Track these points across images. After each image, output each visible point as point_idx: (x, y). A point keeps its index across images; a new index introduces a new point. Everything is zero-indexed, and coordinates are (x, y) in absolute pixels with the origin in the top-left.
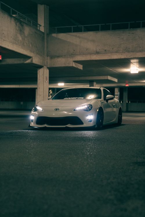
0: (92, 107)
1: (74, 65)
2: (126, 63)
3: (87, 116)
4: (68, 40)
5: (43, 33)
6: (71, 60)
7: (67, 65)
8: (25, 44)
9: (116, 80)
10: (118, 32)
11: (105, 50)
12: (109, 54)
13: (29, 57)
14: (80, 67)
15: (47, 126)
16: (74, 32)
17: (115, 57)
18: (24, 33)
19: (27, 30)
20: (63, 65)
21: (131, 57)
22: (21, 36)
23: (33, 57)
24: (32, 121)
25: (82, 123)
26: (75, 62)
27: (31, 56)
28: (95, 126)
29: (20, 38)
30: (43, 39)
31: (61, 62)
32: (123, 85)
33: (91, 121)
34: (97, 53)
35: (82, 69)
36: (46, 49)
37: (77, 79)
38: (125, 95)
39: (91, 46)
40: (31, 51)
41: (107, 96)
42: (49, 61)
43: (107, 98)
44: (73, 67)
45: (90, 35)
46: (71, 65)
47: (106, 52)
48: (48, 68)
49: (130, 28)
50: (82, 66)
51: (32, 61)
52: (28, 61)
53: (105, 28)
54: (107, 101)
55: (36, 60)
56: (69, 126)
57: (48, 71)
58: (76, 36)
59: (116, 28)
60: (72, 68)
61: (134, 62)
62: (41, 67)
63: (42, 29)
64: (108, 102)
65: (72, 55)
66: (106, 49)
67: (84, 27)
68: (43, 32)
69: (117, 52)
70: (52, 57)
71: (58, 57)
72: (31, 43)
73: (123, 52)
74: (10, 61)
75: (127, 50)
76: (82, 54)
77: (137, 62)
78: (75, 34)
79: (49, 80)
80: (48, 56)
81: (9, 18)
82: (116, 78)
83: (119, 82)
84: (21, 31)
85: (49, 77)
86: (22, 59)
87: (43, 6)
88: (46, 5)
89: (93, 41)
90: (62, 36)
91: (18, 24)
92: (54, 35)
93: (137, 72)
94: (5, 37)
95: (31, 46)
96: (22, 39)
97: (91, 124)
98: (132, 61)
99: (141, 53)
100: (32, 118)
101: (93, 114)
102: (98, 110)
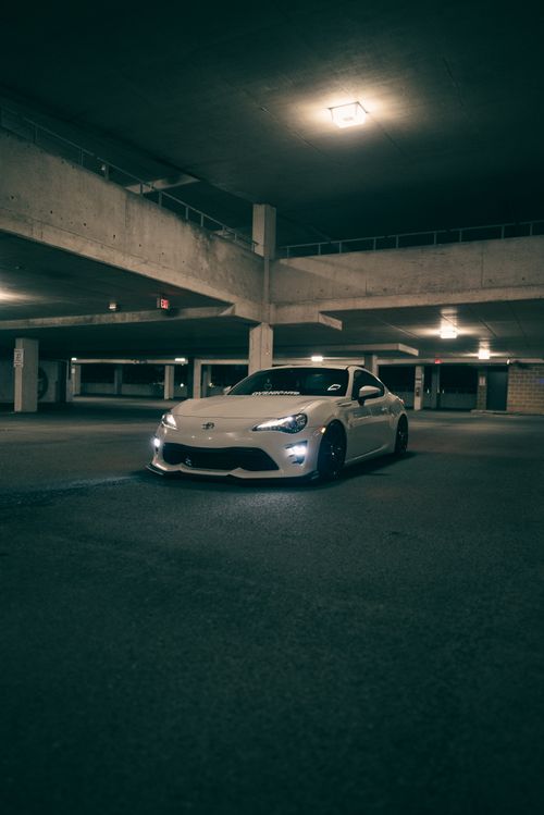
0: (306, 422)
1: (322, 320)
2: (431, 315)
3: (291, 446)
4: (311, 271)
5: (263, 258)
6: (315, 309)
7: (307, 320)
8: (218, 278)
9: (415, 352)
10: (410, 251)
11: (385, 290)
12: (393, 297)
13: (228, 305)
14: (337, 324)
15: (182, 470)
16: (322, 253)
17: (405, 302)
18: (215, 255)
19: (223, 250)
20: (301, 321)
21: (441, 303)
22: (207, 259)
23: (237, 305)
24: (157, 449)
25: (274, 467)
26: (323, 313)
27: (232, 301)
28: (311, 474)
29: (206, 265)
30: (261, 269)
31: (295, 315)
32: (431, 361)
33: (300, 461)
34: (368, 295)
35: (340, 328)
36: (266, 289)
37: (341, 348)
38: (436, 379)
39: (356, 282)
40: (231, 292)
41: (364, 388)
42: (273, 313)
43: (361, 395)
44: (318, 323)
45: (354, 259)
46: (315, 320)
47: (386, 292)
48: (270, 326)
49: (438, 243)
50: (340, 322)
51: (233, 311)
52: (227, 312)
53: (385, 245)
54: (361, 401)
55: (243, 310)
56: (239, 473)
57: (271, 332)
58: (326, 262)
59: (406, 243)
60: (318, 326)
61: (448, 315)
62: (255, 324)
63: (260, 250)
64: (366, 404)
65: (318, 300)
66: (387, 286)
67: (343, 243)
68: (262, 254)
69: (408, 293)
70: (279, 305)
71: (291, 304)
72: (232, 276)
73: (421, 292)
74: (193, 313)
75: (430, 288)
76: (337, 297)
77: (454, 315)
78: (324, 257)
79: (274, 352)
80: (270, 303)
81: (179, 225)
82: (416, 348)
83: (421, 356)
84: (209, 252)
85: (274, 346)
86: (215, 308)
87: (263, 206)
88: (269, 206)
89: (361, 271)
90: (299, 263)
91: (201, 237)
92: (283, 261)
93: (453, 336)
94: (166, 261)
95: (231, 280)
96: (211, 267)
97: (300, 471)
98: (444, 312)
99: (459, 295)
100: (157, 443)
101: (306, 442)
102: (323, 430)
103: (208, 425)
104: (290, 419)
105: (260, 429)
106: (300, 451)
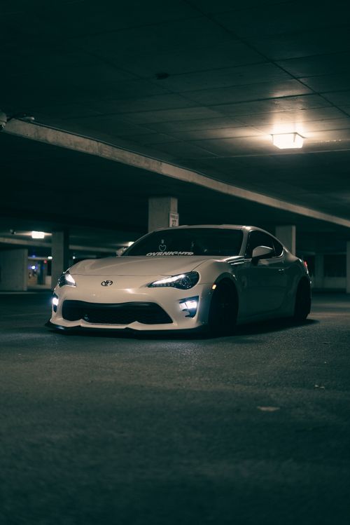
0: (198, 279)
25: (168, 320)
33: (192, 314)
43: (254, 255)
56: (136, 326)
97: (192, 323)
102: (214, 287)
103: (107, 282)
104: (183, 276)
105: (156, 286)
106: (192, 305)
